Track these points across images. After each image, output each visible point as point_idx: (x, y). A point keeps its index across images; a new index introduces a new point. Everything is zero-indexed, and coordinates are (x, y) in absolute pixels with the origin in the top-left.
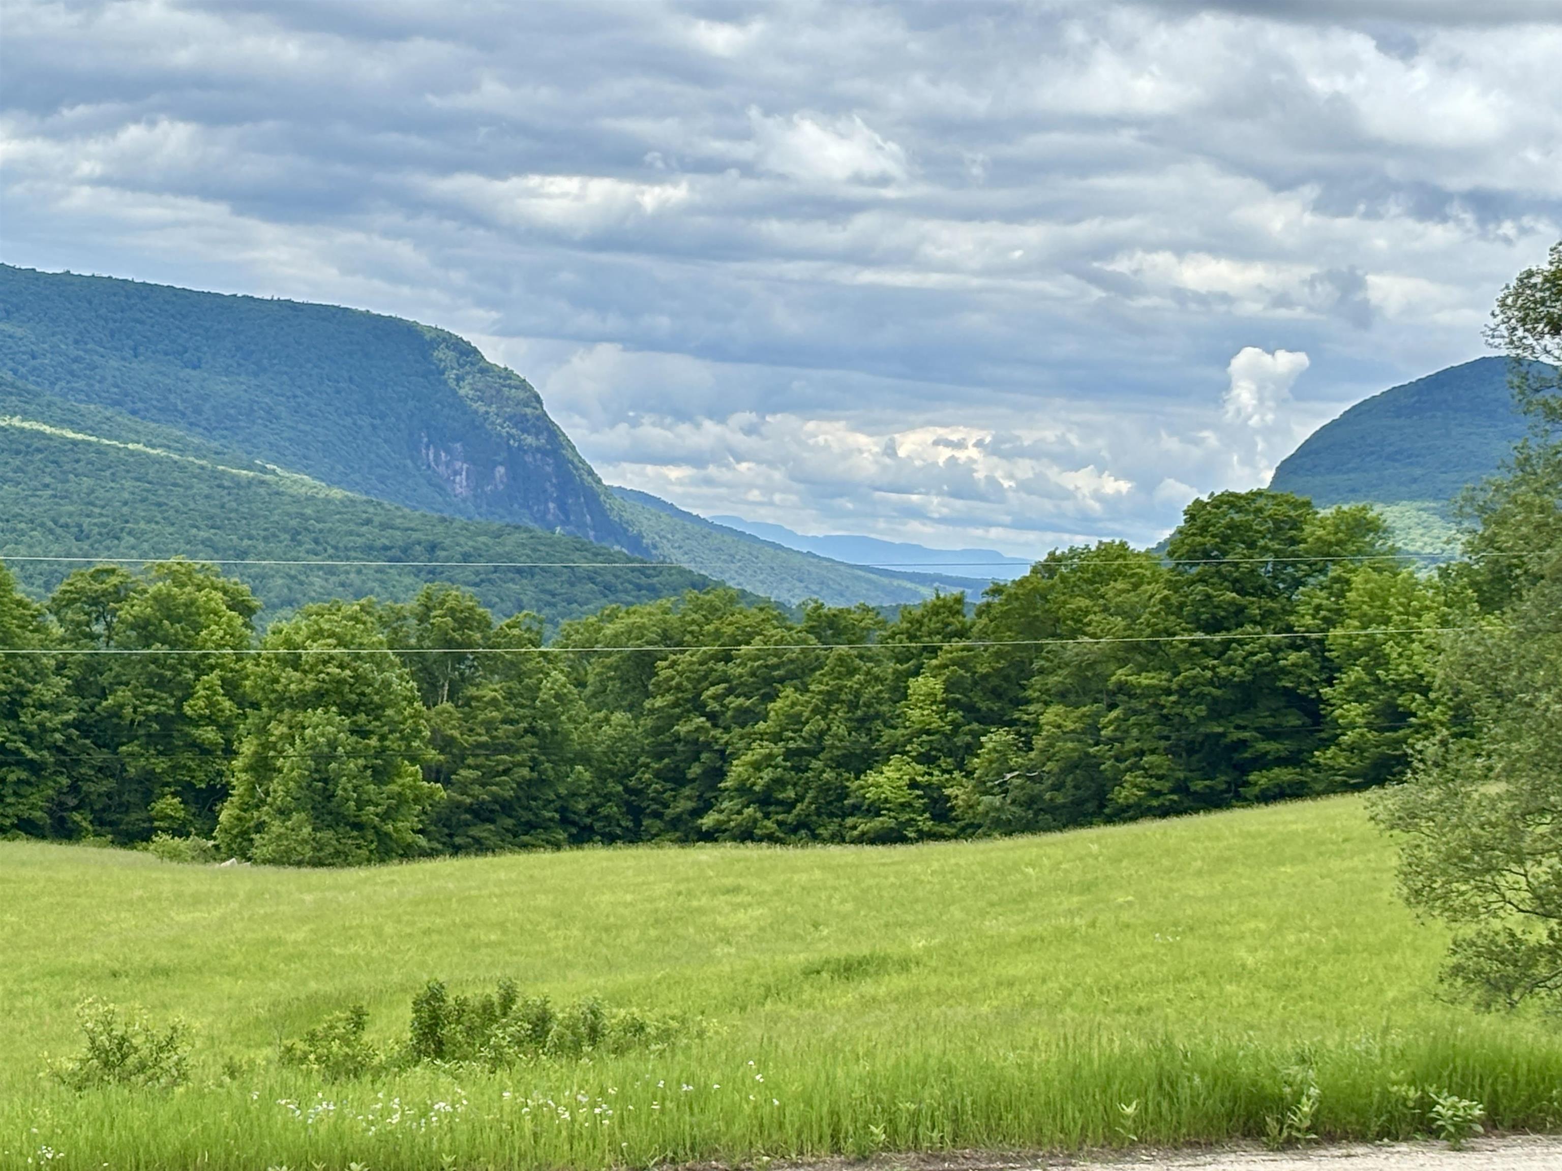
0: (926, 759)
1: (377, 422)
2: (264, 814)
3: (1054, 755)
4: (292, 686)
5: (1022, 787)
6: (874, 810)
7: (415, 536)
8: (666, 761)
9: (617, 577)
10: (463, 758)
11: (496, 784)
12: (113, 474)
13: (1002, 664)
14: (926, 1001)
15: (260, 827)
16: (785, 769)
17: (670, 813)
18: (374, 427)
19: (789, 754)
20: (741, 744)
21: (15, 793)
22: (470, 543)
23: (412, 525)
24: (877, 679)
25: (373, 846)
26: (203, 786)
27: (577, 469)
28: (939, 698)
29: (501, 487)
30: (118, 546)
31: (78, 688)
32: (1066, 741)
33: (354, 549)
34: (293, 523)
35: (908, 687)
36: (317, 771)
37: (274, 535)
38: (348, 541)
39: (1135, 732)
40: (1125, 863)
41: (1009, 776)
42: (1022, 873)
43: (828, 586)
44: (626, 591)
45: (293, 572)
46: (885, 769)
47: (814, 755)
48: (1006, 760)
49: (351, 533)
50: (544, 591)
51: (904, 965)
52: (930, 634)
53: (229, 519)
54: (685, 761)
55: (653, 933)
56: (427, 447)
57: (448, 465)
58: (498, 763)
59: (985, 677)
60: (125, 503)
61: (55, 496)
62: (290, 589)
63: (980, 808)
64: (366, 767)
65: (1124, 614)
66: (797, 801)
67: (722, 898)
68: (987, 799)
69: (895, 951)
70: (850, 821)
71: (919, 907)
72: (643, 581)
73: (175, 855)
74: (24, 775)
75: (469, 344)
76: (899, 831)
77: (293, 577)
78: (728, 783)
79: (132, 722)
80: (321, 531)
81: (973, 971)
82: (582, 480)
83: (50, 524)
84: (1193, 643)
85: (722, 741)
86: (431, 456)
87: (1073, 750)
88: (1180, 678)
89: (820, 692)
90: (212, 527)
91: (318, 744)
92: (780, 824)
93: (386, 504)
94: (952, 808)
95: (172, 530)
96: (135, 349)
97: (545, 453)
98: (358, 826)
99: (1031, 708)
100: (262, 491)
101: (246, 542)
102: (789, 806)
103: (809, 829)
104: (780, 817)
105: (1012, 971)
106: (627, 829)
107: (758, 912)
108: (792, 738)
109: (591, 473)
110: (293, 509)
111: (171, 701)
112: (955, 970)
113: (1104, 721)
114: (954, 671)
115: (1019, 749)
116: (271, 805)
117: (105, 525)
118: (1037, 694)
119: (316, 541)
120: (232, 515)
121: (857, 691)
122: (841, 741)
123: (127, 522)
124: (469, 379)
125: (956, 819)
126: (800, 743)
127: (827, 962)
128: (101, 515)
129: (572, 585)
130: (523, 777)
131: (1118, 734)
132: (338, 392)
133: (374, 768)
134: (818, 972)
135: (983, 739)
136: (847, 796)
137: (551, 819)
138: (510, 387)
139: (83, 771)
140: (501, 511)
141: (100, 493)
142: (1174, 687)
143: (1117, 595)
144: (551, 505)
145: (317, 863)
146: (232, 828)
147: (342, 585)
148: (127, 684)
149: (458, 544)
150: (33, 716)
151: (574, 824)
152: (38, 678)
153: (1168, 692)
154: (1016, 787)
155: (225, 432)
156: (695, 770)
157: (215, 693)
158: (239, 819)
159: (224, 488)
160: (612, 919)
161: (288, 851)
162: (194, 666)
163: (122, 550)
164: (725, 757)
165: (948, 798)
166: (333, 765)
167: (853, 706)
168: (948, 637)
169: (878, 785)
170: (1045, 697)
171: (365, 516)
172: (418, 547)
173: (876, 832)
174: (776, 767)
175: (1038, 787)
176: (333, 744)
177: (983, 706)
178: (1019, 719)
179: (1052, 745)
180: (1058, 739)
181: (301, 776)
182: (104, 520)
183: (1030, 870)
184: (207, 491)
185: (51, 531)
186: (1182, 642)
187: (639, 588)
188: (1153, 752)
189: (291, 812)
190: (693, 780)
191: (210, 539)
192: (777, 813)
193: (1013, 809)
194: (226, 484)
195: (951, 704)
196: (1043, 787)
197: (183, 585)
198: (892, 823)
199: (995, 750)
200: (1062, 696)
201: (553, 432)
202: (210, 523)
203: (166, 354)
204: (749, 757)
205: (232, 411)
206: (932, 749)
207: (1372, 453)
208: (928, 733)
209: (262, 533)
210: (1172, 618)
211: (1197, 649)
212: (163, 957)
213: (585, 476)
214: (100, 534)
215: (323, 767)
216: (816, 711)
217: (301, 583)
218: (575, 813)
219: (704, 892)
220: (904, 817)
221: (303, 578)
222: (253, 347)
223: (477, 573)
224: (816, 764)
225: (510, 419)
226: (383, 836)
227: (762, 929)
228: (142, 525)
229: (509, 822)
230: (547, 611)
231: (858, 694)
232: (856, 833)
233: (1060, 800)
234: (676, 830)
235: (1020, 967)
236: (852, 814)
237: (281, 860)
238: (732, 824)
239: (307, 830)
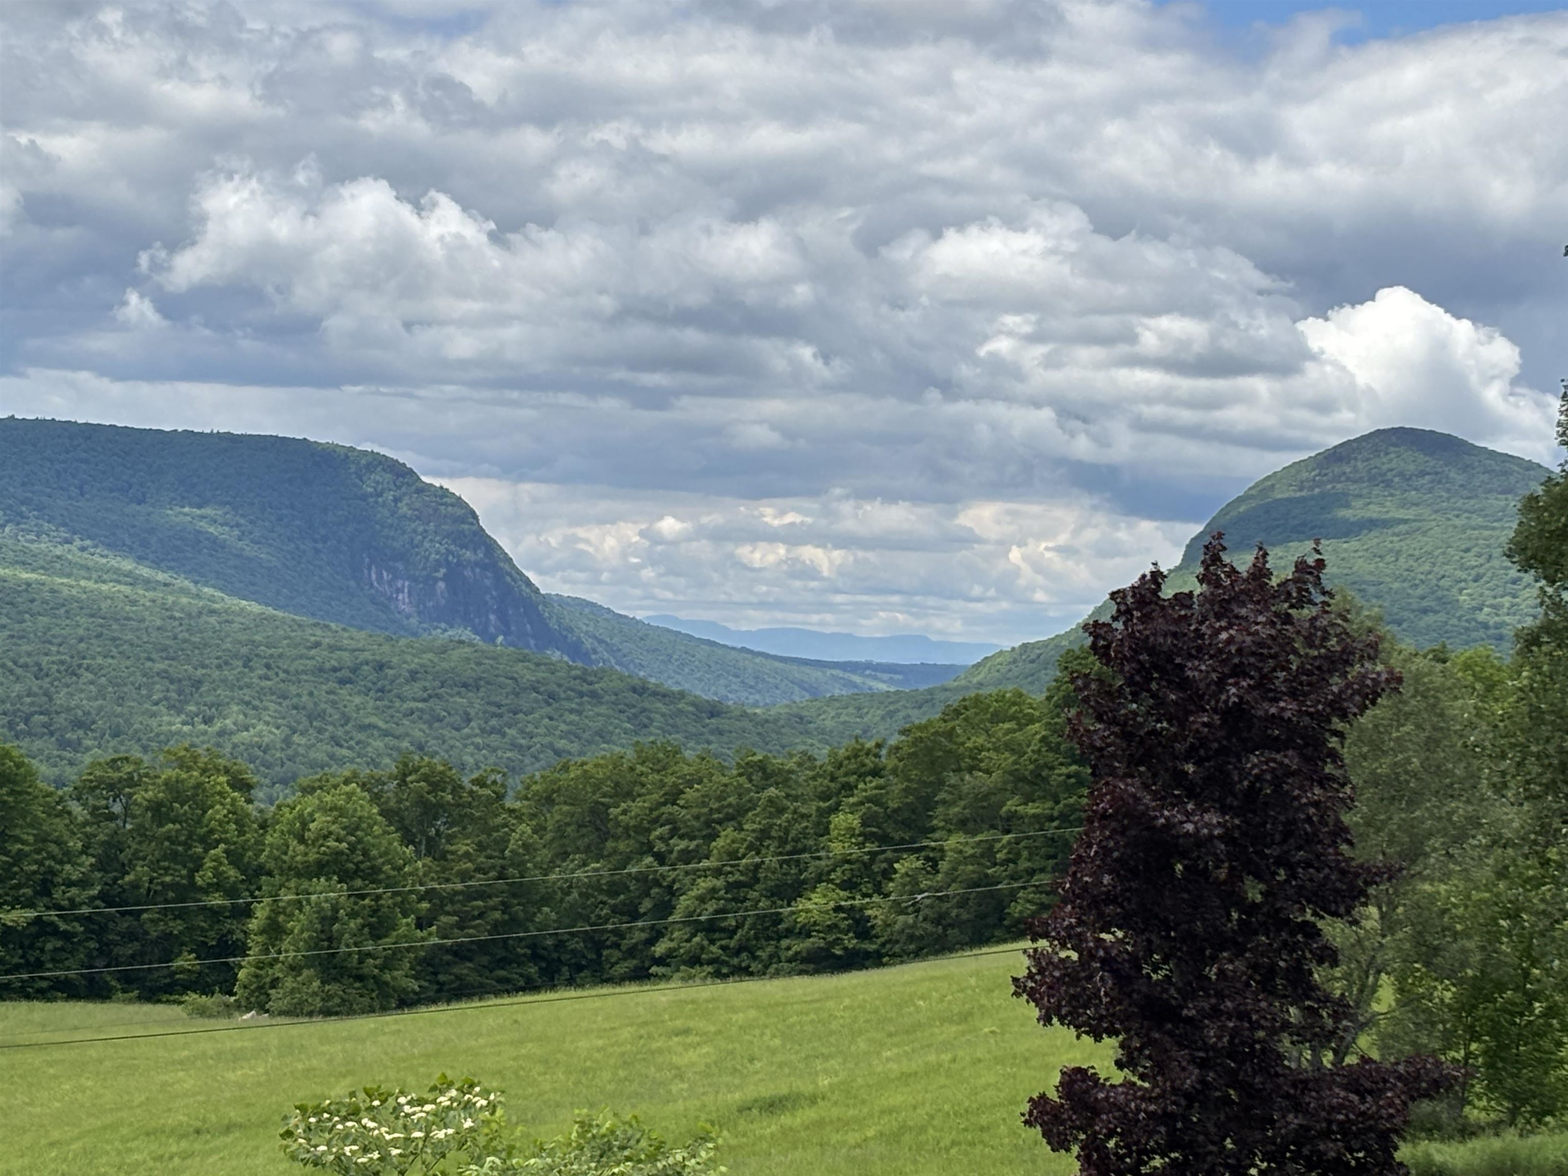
0: (849, 885)
1: (320, 546)
2: (277, 971)
3: (957, 877)
4: (298, 858)
5: (931, 906)
6: (805, 932)
7: (363, 656)
8: (622, 897)
9: (560, 685)
10: (442, 906)
11: (474, 927)
12: (67, 612)
13: (911, 799)
14: (829, 1128)
15: (275, 983)
16: (726, 900)
17: (626, 944)
18: (317, 551)
19: (729, 887)
20: (687, 880)
21: (53, 960)
22: (416, 660)
23: (360, 645)
24: (804, 816)
25: (374, 995)
26: (214, 943)
27: (514, 580)
28: (857, 832)
29: (443, 602)
30: (77, 683)
31: (102, 865)
32: (966, 864)
33: (305, 672)
34: (244, 650)
35: (829, 823)
36: (322, 931)
37: (226, 663)
38: (298, 665)
39: (1025, 854)
40: (996, 992)
41: (920, 897)
42: (914, 1005)
43: (764, 680)
44: (568, 699)
45: (247, 698)
46: (813, 896)
47: (750, 886)
48: (917, 884)
49: (301, 657)
50: (489, 703)
51: (813, 1100)
52: (846, 774)
53: (182, 650)
54: (639, 897)
55: (622, 1073)
56: (369, 569)
57: (390, 583)
58: (473, 908)
59: (896, 811)
60: (81, 640)
61: (13, 637)
62: (245, 715)
63: (897, 927)
64: (363, 926)
65: (1013, 751)
66: (737, 927)
67: (676, 1039)
68: (901, 918)
69: (806, 1088)
70: (784, 943)
71: (832, 1039)
72: (585, 687)
73: (203, 1012)
74: (59, 944)
75: (404, 465)
76: (828, 950)
77: (247, 704)
78: (676, 917)
79: (149, 890)
80: (272, 656)
81: (864, 1102)
82: (520, 591)
83: (10, 664)
84: (1069, 776)
85: (669, 879)
86: (374, 576)
87: (973, 872)
88: (1061, 805)
89: (753, 831)
90: (167, 659)
91: (323, 909)
92: (722, 948)
93: (333, 625)
94: (873, 927)
95: (128, 663)
96: (81, 488)
97: (485, 567)
98: (360, 978)
99: (937, 835)
100: (213, 620)
101: (200, 672)
102: (731, 933)
103: (750, 952)
104: (723, 942)
105: (891, 1101)
106: (591, 960)
107: (705, 1049)
108: (730, 873)
109: (528, 583)
110: (243, 637)
111: (184, 872)
112: (851, 1102)
113: (998, 846)
114: (869, 808)
115: (928, 873)
116: (283, 963)
117: (62, 662)
118: (942, 824)
119: (268, 666)
120: (185, 645)
121: (786, 828)
122: (774, 873)
123: (84, 658)
124: (406, 500)
125: (877, 937)
126: (738, 877)
127: (756, 1101)
128: (59, 652)
129: (517, 695)
130: (496, 921)
131: (1011, 856)
132: (280, 519)
133: (370, 925)
134: (750, 1109)
135: (896, 866)
136: (781, 921)
137: (524, 955)
138: (445, 504)
139: (111, 937)
140: (443, 625)
141: (56, 631)
142: (1056, 814)
143: (1005, 734)
144: (492, 617)
145: (327, 1013)
146: (251, 983)
147: (296, 707)
148: (144, 859)
149: (405, 662)
150: (64, 893)
151: (543, 958)
152: (65, 859)
153: (1051, 819)
154: (927, 906)
155: (172, 564)
156: (646, 905)
157: (221, 864)
158: (256, 976)
159: (175, 619)
160: (588, 1064)
161: (301, 1003)
162: (203, 840)
163: (81, 686)
164: (672, 892)
165: (868, 919)
166: (336, 926)
167: (783, 841)
168: (862, 776)
169: (808, 911)
170: (949, 826)
171: (313, 639)
172: (365, 667)
173: (808, 951)
174: (719, 899)
175: (946, 906)
176: (335, 909)
177: (897, 836)
178: (927, 846)
179: (955, 869)
180: (959, 863)
181: (310, 937)
182: (63, 657)
183: (921, 1003)
184: (159, 623)
185: (11, 671)
186: (1060, 775)
187: (581, 695)
188: (1042, 870)
189: (301, 968)
190: (645, 914)
191: (166, 671)
192: (721, 939)
193: (924, 925)
194: (177, 615)
195: (868, 837)
196: (949, 905)
197: (190, 769)
198: (822, 944)
199: (907, 874)
200: (963, 825)
201: (490, 546)
202: (164, 654)
203: (111, 491)
204: (694, 893)
205: (179, 543)
206: (853, 876)
207: (1278, 526)
208: (849, 862)
209: (216, 662)
210: (1051, 755)
211: (1073, 780)
212: (233, 1114)
213: (524, 587)
214: (58, 671)
215: (326, 928)
216: (750, 847)
217: (255, 708)
218: (544, 949)
219: (660, 1035)
220: (831, 938)
221: (256, 703)
222: (195, 480)
223: (425, 689)
224: (753, 895)
225: (448, 536)
226: (381, 984)
227: (708, 1066)
228: (100, 660)
229: (485, 960)
230: (494, 722)
231: (787, 832)
232: (790, 953)
233: (965, 916)
234: (634, 958)
235: (896, 1098)
236: (786, 937)
237: (297, 1011)
238: (682, 951)
239: (316, 984)
